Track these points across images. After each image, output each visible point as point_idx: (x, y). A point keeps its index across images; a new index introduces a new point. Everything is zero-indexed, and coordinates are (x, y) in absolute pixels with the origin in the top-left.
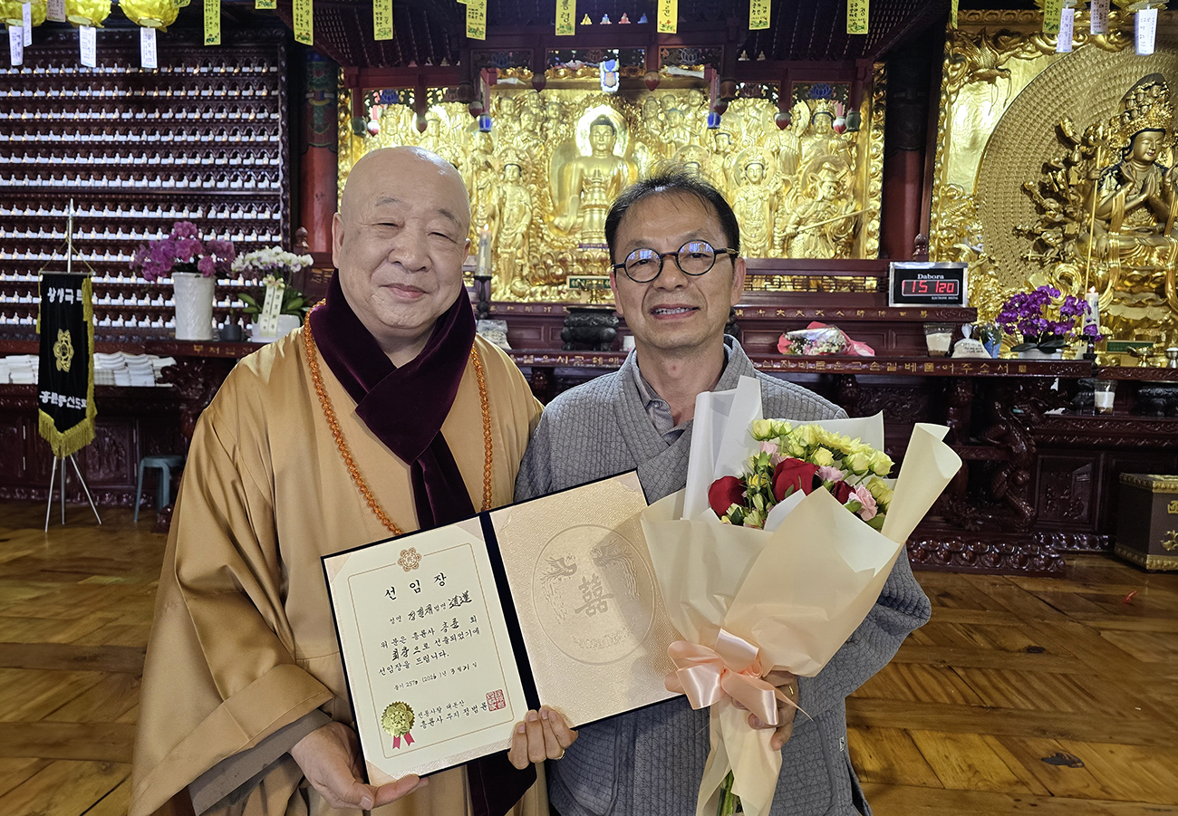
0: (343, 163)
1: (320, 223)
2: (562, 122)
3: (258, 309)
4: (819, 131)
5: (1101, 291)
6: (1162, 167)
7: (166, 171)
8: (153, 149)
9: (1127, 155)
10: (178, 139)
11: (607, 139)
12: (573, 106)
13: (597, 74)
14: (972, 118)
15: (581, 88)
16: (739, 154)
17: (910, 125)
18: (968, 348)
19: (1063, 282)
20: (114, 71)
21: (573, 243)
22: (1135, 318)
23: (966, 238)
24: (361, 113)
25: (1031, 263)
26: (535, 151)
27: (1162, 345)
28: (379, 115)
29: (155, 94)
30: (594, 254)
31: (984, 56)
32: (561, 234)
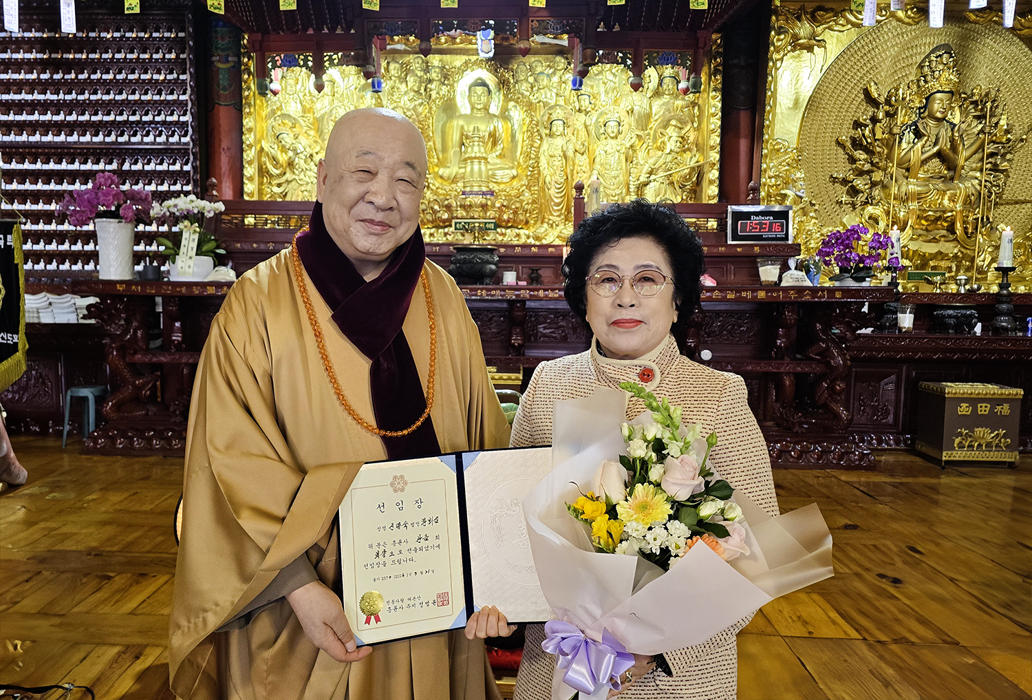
0: (247, 120)
1: (227, 174)
2: (444, 84)
3: (175, 251)
4: (667, 93)
5: (902, 229)
6: (951, 123)
7: (83, 128)
8: (70, 107)
9: (923, 113)
10: (93, 97)
11: (484, 99)
12: (453, 70)
13: (474, 41)
14: (794, 82)
15: (460, 54)
16: (598, 112)
17: (743, 88)
18: (794, 277)
19: (871, 222)
20: (31, 35)
21: (456, 191)
22: (931, 252)
23: (791, 185)
24: (263, 74)
25: (845, 206)
26: (420, 109)
27: (953, 274)
28: (280, 77)
29: (71, 56)
30: (476, 200)
31: (804, 29)
32: (445, 183)
